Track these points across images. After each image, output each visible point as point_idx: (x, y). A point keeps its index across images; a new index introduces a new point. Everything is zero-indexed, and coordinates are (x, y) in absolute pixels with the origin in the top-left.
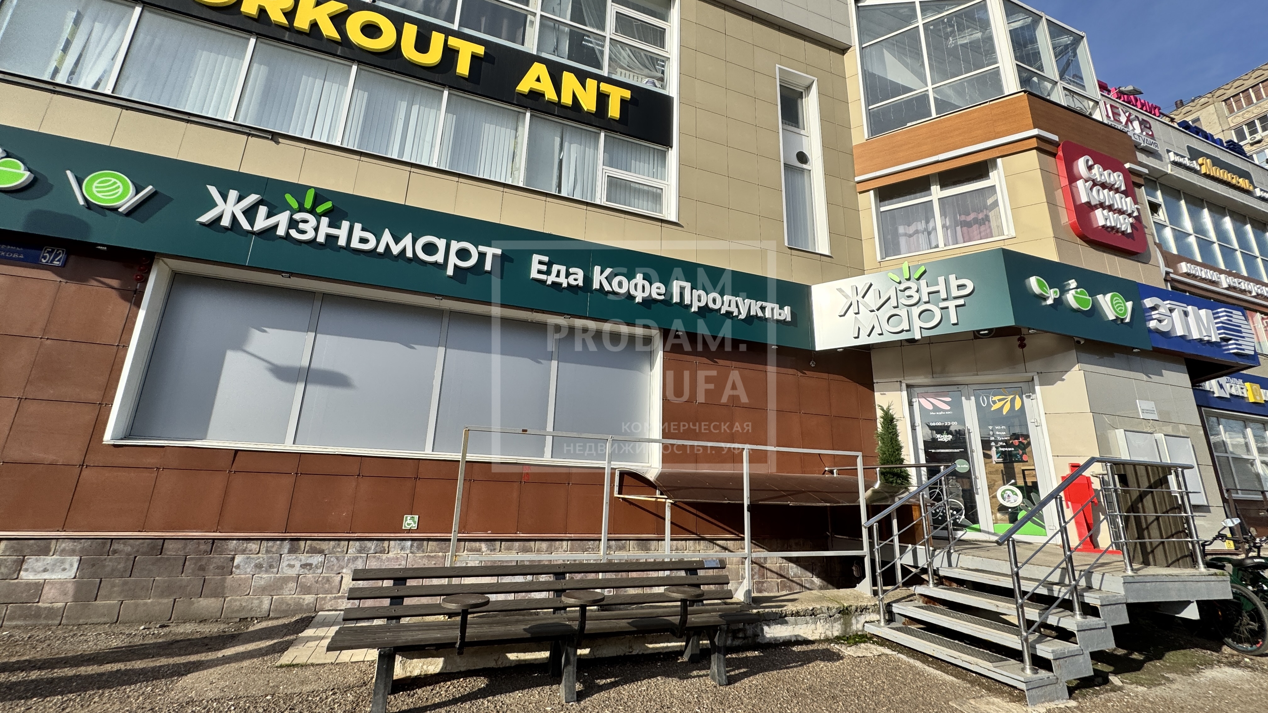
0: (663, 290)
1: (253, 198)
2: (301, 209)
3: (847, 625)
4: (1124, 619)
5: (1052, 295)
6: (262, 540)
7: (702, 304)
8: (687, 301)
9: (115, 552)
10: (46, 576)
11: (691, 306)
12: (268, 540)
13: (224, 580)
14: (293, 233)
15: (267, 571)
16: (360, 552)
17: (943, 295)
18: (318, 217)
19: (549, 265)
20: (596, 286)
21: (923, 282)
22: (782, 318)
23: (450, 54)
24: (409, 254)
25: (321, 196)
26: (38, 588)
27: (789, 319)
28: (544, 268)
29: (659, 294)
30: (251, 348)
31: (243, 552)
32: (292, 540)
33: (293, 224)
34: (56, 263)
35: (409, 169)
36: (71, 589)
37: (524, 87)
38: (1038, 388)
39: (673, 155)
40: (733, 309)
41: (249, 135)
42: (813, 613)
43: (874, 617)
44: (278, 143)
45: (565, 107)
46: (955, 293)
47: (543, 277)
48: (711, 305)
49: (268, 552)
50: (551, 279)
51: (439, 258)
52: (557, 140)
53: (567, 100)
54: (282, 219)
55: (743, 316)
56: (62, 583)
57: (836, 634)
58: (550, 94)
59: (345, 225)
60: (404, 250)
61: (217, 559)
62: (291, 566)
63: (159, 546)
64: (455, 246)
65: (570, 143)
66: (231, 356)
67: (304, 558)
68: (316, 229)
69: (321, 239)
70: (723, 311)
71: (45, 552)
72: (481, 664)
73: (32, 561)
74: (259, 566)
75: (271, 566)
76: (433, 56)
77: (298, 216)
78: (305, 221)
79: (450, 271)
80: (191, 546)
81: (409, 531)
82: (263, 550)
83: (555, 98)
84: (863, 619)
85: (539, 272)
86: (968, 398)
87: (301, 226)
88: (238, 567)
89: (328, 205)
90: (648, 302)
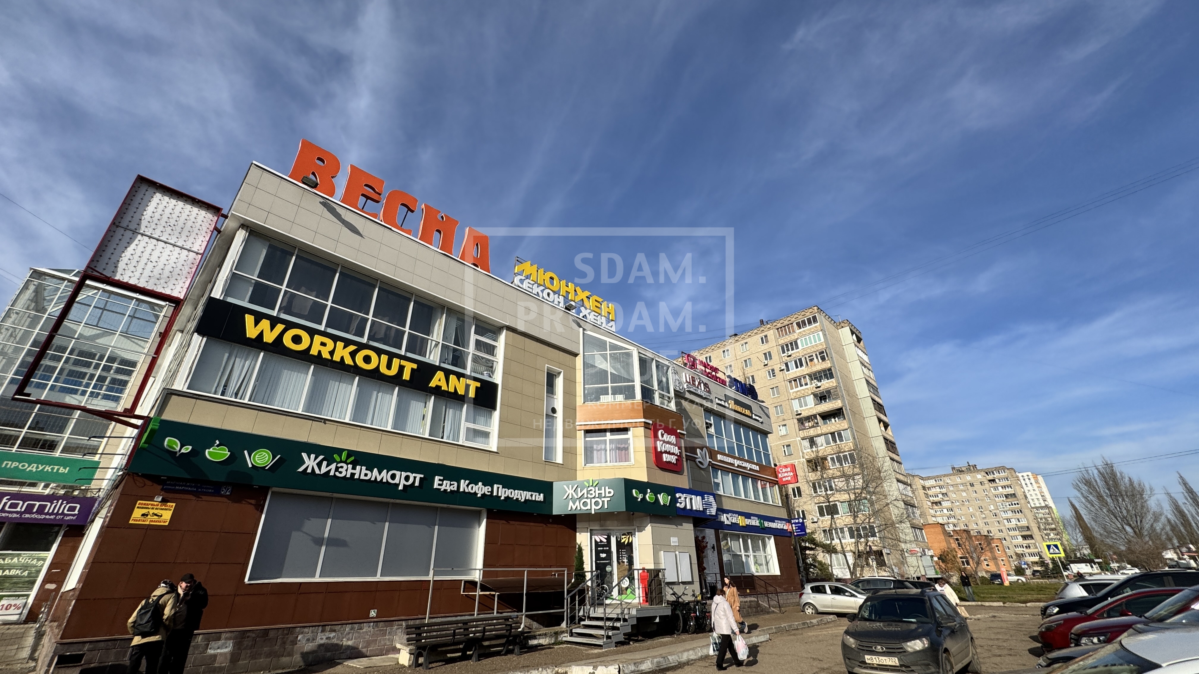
0: (490, 490)
1: (321, 457)
2: (341, 462)
3: (557, 638)
4: (635, 622)
5: (640, 497)
6: (310, 626)
7: (506, 495)
8: (500, 495)
9: (248, 637)
10: (219, 651)
11: (501, 496)
12: (312, 626)
13: (293, 649)
14: (337, 474)
15: (311, 642)
16: (351, 630)
17: (603, 495)
18: (347, 464)
19: (442, 480)
20: (461, 490)
21: (597, 488)
22: (539, 500)
23: (401, 368)
24: (384, 480)
25: (350, 453)
26: (215, 656)
27: (542, 500)
28: (441, 482)
29: (488, 492)
30: (305, 530)
31: (302, 633)
32: (323, 626)
33: (337, 469)
34: (228, 493)
35: (381, 432)
36: (229, 657)
37: (432, 384)
38: (637, 533)
39: (496, 415)
40: (519, 497)
41: (313, 420)
42: (545, 635)
43: (566, 635)
44: (325, 423)
45: (451, 393)
46: (607, 495)
47: (439, 487)
48: (510, 496)
49: (312, 632)
50: (443, 488)
51: (396, 481)
52: (444, 407)
53: (452, 390)
54: (333, 466)
55: (523, 500)
56: (225, 654)
57: (553, 642)
58: (444, 388)
59: (358, 468)
60: (382, 479)
61: (291, 638)
62: (322, 639)
63: (266, 632)
64: (404, 474)
65: (450, 408)
66: (295, 535)
67: (327, 634)
68: (347, 470)
69: (348, 476)
70: (514, 499)
71: (219, 639)
72: (439, 659)
73: (213, 644)
74: (308, 640)
75: (314, 640)
76: (394, 371)
77: (339, 465)
78: (342, 467)
79: (401, 488)
80: (280, 631)
81: (372, 618)
82: (310, 632)
83: (446, 389)
84: (562, 636)
85: (439, 485)
86: (613, 537)
87: (340, 470)
88: (299, 641)
89: (352, 458)
90: (484, 495)
